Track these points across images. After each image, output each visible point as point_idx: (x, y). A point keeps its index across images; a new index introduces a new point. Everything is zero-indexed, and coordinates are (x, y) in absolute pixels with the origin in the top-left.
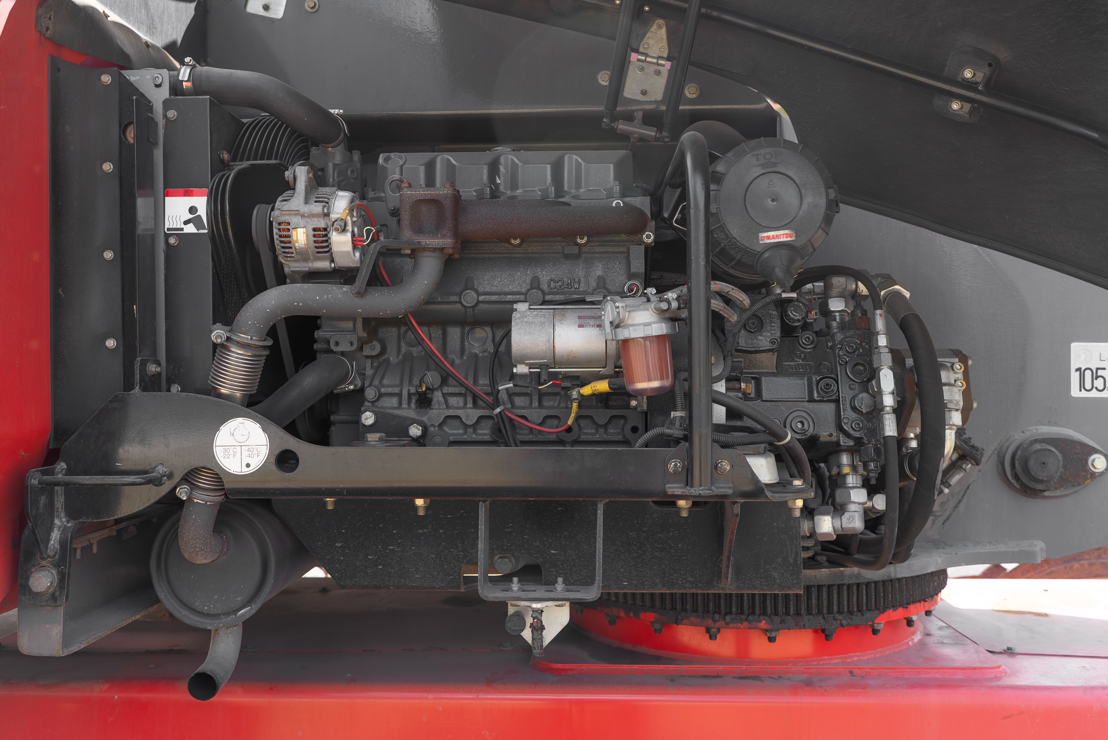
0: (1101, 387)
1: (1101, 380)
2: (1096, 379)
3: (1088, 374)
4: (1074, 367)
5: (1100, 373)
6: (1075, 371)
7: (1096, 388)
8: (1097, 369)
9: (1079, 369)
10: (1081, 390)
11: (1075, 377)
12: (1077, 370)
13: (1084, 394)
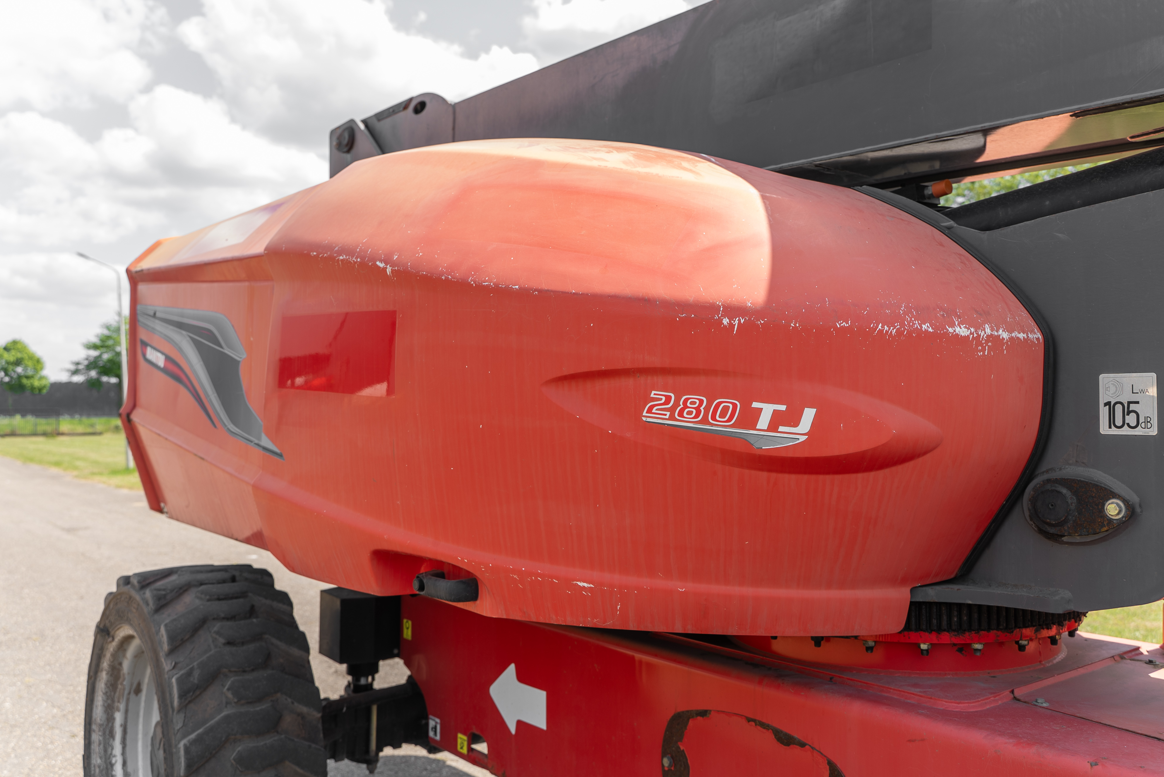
0: (1133, 424)
1: (1133, 416)
2: (1128, 414)
3: (1119, 409)
4: (1102, 401)
5: (1133, 407)
6: (1103, 405)
7: (1128, 425)
8: (1129, 403)
9: (1108, 404)
10: (1110, 427)
11: (1104, 413)
12: (1106, 404)
13: (1114, 431)
